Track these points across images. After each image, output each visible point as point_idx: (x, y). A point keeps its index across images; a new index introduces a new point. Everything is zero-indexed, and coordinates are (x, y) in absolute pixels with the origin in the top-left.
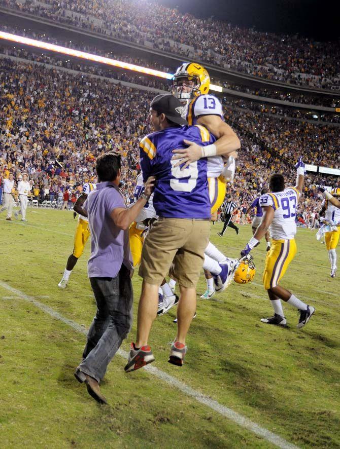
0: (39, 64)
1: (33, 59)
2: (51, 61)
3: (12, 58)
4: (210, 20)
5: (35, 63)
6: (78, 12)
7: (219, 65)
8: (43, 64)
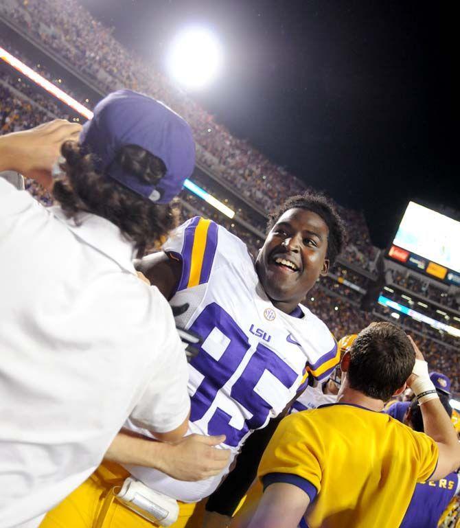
0: (41, 108)
1: (36, 101)
2: (56, 112)
3: (12, 89)
4: (244, 141)
5: (37, 105)
6: (107, 72)
7: (239, 189)
8: (45, 110)
